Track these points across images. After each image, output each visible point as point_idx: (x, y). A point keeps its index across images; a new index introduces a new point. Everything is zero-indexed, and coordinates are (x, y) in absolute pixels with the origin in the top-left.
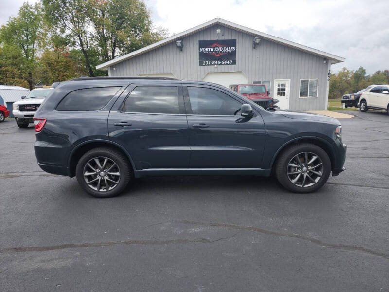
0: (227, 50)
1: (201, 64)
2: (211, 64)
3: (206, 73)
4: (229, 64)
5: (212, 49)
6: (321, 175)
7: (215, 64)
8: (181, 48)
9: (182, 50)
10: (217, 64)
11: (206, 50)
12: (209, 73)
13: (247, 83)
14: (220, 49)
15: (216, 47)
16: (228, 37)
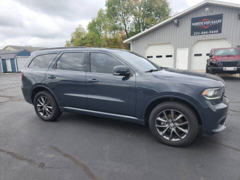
0: (214, 22)
1: (192, 34)
2: (200, 34)
3: (196, 41)
4: (216, 33)
5: (202, 23)
6: (187, 133)
7: (203, 34)
8: (178, 25)
9: (178, 26)
10: (205, 34)
11: (197, 24)
12: (198, 41)
13: (230, 46)
14: (207, 23)
15: (205, 21)
16: (216, 13)
